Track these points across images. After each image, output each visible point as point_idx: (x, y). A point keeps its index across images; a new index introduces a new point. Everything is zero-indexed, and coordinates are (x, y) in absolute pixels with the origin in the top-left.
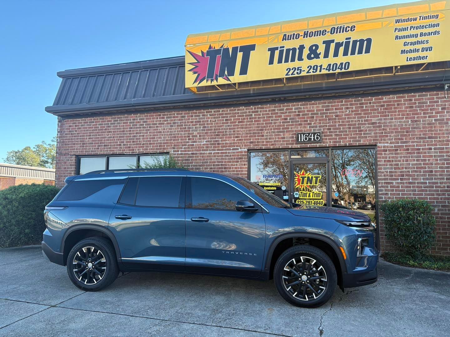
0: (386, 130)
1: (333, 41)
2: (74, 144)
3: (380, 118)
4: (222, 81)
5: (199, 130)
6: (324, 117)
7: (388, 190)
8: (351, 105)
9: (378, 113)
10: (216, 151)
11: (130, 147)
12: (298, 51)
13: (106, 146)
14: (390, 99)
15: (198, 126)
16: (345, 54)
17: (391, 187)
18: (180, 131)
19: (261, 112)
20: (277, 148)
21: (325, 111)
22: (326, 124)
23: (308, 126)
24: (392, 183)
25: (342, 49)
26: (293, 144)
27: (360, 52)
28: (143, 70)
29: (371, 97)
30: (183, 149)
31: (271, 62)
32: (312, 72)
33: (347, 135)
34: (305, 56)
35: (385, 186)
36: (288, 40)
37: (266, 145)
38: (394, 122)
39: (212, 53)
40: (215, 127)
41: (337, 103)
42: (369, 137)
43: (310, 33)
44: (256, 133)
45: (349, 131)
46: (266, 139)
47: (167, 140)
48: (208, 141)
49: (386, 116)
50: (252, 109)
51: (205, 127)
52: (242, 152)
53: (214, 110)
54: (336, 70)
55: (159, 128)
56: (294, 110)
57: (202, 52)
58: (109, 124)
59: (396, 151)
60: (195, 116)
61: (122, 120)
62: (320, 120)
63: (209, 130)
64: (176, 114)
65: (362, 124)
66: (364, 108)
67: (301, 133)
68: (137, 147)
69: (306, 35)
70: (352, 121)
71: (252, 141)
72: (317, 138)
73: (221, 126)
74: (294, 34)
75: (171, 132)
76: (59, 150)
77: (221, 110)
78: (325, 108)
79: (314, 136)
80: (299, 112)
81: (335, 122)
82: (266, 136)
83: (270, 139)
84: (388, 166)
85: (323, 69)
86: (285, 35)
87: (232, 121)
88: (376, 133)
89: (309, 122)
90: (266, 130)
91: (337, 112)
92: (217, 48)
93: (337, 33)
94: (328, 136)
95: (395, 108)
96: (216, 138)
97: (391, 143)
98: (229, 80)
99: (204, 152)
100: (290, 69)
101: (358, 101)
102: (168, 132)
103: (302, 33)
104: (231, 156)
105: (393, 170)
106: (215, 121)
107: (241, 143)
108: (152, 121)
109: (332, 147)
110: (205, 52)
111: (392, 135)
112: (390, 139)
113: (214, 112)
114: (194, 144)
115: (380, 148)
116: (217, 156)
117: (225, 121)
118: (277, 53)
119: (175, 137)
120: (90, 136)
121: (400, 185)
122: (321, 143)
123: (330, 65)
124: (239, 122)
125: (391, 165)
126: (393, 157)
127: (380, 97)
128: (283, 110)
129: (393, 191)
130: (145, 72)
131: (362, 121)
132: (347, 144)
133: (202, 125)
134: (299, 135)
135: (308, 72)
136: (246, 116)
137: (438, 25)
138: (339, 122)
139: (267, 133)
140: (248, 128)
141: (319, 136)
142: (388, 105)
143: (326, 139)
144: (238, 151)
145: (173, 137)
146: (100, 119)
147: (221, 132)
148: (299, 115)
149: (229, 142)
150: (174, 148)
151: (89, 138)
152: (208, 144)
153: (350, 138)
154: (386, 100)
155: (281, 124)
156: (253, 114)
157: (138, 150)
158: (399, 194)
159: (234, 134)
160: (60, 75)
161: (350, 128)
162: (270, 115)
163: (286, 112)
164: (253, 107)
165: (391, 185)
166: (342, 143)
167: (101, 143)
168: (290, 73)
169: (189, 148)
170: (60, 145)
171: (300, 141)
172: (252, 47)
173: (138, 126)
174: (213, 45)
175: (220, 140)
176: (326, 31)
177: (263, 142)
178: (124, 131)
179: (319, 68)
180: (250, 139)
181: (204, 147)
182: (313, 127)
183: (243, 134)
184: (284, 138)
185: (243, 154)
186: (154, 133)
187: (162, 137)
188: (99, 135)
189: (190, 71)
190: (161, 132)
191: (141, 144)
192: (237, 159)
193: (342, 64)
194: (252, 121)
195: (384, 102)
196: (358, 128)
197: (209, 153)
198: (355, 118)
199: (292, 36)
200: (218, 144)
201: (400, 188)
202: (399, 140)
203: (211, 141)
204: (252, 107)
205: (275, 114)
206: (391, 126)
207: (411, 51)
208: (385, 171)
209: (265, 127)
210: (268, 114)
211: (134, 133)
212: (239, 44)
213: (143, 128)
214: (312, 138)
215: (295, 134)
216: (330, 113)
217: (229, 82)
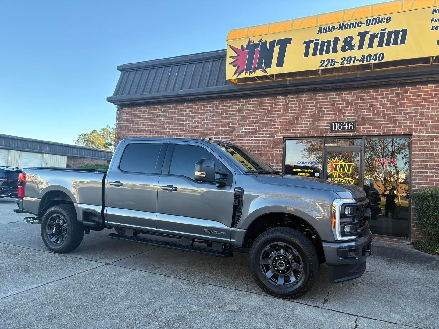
0: (422, 119)
1: (368, 33)
2: (130, 130)
3: (416, 107)
4: (259, 73)
5: (239, 119)
6: (359, 106)
7: (422, 180)
8: (386, 94)
9: (415, 102)
10: (253, 138)
11: (177, 134)
12: (332, 43)
13: (157, 132)
14: (427, 89)
15: (237, 114)
16: (380, 45)
17: (425, 176)
18: (221, 120)
19: (297, 101)
20: (312, 136)
21: (359, 101)
22: (360, 113)
23: (343, 115)
24: (427, 173)
25: (376, 41)
26: (327, 132)
27: (395, 43)
28: (190, 63)
29: (408, 86)
30: (223, 136)
31: (306, 55)
32: (345, 63)
33: (381, 124)
34: (339, 48)
35: (418, 175)
36: (323, 32)
37: (301, 133)
38: (431, 112)
39: (252, 47)
40: (253, 115)
41: (372, 93)
42: (404, 126)
43: (345, 25)
44: (291, 122)
45: (384, 121)
46: (302, 127)
47: (209, 128)
48: (246, 129)
49: (422, 105)
50: (289, 98)
51: (244, 116)
52: (277, 139)
53: (253, 100)
54: (370, 61)
55: (203, 117)
56: (329, 100)
57: (242, 46)
58: (159, 112)
59: (431, 141)
60: (235, 105)
61: (171, 109)
62: (354, 110)
63: (247, 118)
64: (218, 104)
65: (397, 114)
66: (400, 98)
67: (335, 121)
68: (183, 134)
69: (341, 27)
70: (387, 111)
71: (287, 129)
72: (351, 127)
73: (259, 115)
74: (329, 27)
75: (213, 120)
76: (117, 135)
77: (259, 100)
78: (359, 98)
79: (348, 125)
80: (334, 101)
81: (370, 112)
82: (301, 124)
83: (305, 127)
84: (423, 156)
85: (357, 60)
86: (321, 28)
87: (270, 110)
88: (412, 123)
89: (343, 111)
90: (301, 118)
91: (372, 102)
92: (256, 42)
93: (372, 24)
94: (362, 126)
95: (432, 98)
96: (253, 126)
97: (426, 133)
98: (266, 72)
99: (242, 139)
100: (324, 61)
101: (394, 90)
102: (211, 120)
103: (337, 26)
104: (267, 143)
105: (428, 160)
106: (254, 110)
107: (277, 131)
108: (196, 110)
109: (365, 136)
110: (245, 45)
111: (429, 124)
112: (426, 129)
113: (253, 101)
114: (234, 131)
115: (415, 137)
116: (254, 143)
117: (262, 110)
118: (312, 46)
119: (217, 125)
120: (143, 123)
121: (435, 175)
122: (355, 132)
123: (364, 56)
124: (276, 111)
125: (426, 154)
126: (428, 147)
127: (417, 86)
128: (318, 99)
129: (427, 180)
130: (191, 64)
131: (397, 111)
132: (381, 133)
133: (242, 113)
134: (334, 124)
135: (341, 64)
136: (283, 105)
138: (374, 112)
139: (302, 121)
140: (284, 116)
141: (353, 125)
142: (425, 95)
143: (360, 128)
144: (274, 138)
145: (215, 125)
146: (152, 108)
147: (258, 120)
148: (333, 105)
149: (265, 130)
150: (215, 135)
151: (143, 125)
152: (246, 132)
153: (385, 127)
154: (423, 89)
155: (317, 113)
156: (290, 103)
157: (184, 136)
158: (433, 184)
159: (271, 122)
160: (120, 68)
161: (384, 118)
162: (306, 105)
163: (321, 102)
164: (290, 97)
165: (425, 174)
166: (375, 132)
167: (152, 130)
168: (324, 65)
169: (229, 135)
170: (118, 130)
171: (334, 129)
172: (289, 41)
173: (185, 115)
174: (252, 40)
175: (257, 128)
176: (361, 22)
177: (298, 130)
178: (172, 119)
179: (353, 59)
180: (286, 128)
181: (242, 135)
182: (347, 116)
183: (279, 123)
184: (319, 126)
185: (279, 141)
186: (198, 121)
187: (205, 125)
188: (151, 122)
189: (230, 64)
190: (204, 120)
191: (186, 131)
193: (376, 55)
194: (288, 110)
195: (421, 92)
196: (393, 117)
197: (247, 140)
198: (390, 107)
199: (328, 28)
200: (256, 131)
201: (435, 178)
202: (435, 130)
203: (249, 129)
204: (288, 96)
205: (311, 103)
206: (428, 115)
208: (420, 161)
209: (300, 116)
210: (304, 103)
211: (181, 121)
212: (276, 38)
213: (189, 116)
214: (346, 127)
215: (329, 123)
216: (365, 103)
217: (266, 74)
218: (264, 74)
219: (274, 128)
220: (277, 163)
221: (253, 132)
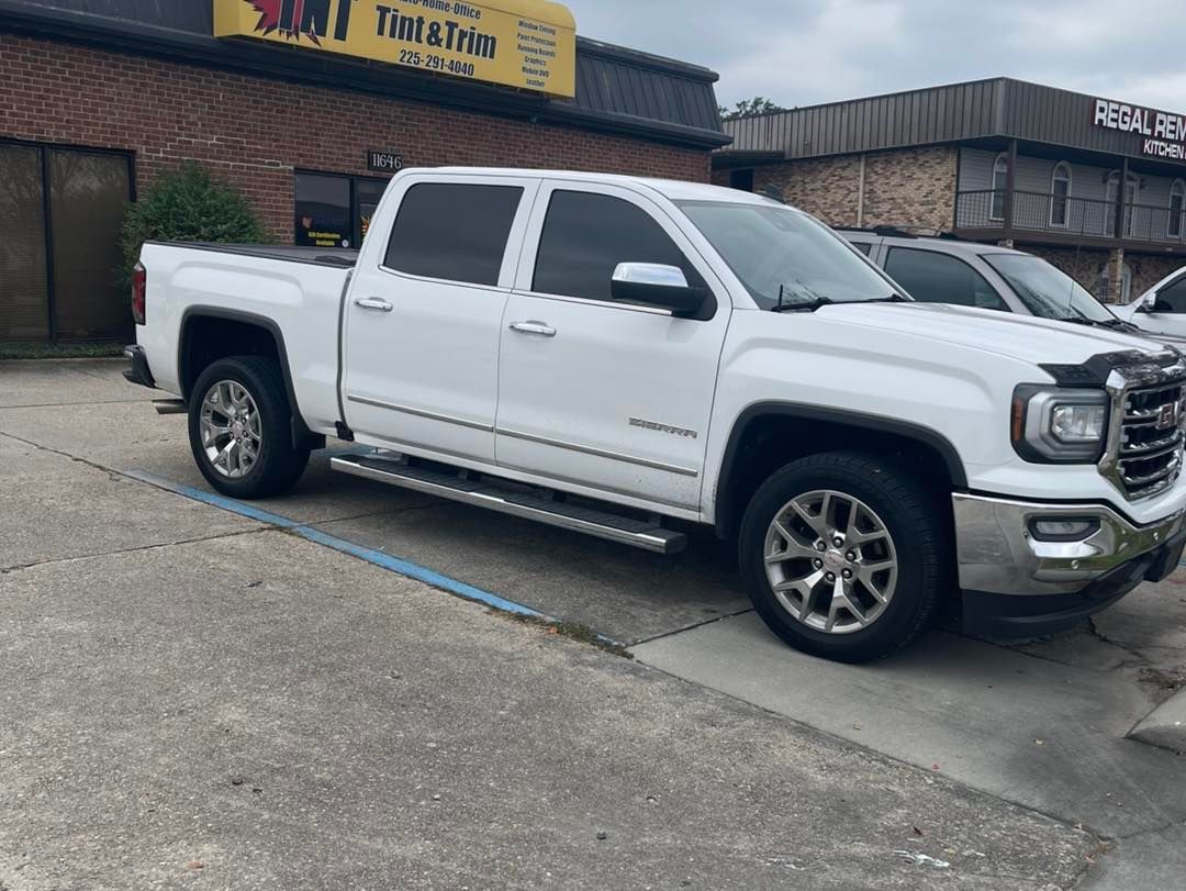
1: (456, 25)
3: (466, 146)
4: (304, 40)
5: (202, 113)
6: (404, 130)
8: (436, 118)
9: (465, 138)
10: (237, 162)
11: (30, 124)
12: (415, 24)
14: (477, 120)
15: (197, 102)
16: (470, 51)
18: (157, 106)
19: (313, 99)
20: (341, 172)
21: (404, 121)
22: (407, 142)
23: (383, 141)
25: (466, 41)
26: (363, 168)
27: (485, 54)
29: (458, 111)
30: (168, 149)
31: (381, 32)
32: (432, 66)
34: (424, 37)
37: (325, 164)
38: (481, 156)
40: (234, 111)
41: (420, 111)
44: (307, 139)
46: (324, 152)
47: (129, 122)
48: (222, 140)
49: (472, 144)
50: (299, 90)
51: (212, 108)
52: (284, 171)
53: (229, 75)
54: (458, 71)
55: (106, 89)
56: (363, 108)
60: (191, 79)
62: (398, 135)
63: (221, 115)
64: (145, 65)
65: (449, 152)
66: (450, 127)
67: (376, 151)
68: (50, 126)
71: (301, 152)
72: (398, 165)
73: (245, 112)
75: (136, 104)
77: (243, 79)
78: (404, 116)
79: (393, 161)
80: (370, 113)
81: (418, 142)
82: (324, 147)
83: (330, 153)
85: (445, 65)
87: (266, 106)
89: (384, 135)
90: (323, 135)
91: (418, 126)
93: (461, 14)
95: (482, 135)
96: (235, 136)
98: (317, 42)
99: (213, 161)
100: (405, 52)
101: (444, 113)
102: (130, 102)
104: (265, 176)
106: (233, 99)
107: (283, 154)
108: (86, 68)
113: (230, 78)
114: (193, 140)
116: (240, 174)
117: (251, 104)
118: (389, 17)
119: (148, 118)
123: (452, 61)
124: (277, 111)
127: (468, 114)
128: (347, 104)
131: (448, 147)
133: (208, 101)
134: (374, 155)
135: (427, 65)
136: (290, 101)
137: (553, 44)
138: (422, 143)
139: (325, 141)
140: (294, 126)
141: (400, 161)
142: (474, 129)
144: (278, 168)
145: (143, 117)
147: (245, 125)
149: (260, 148)
150: (146, 143)
152: (221, 146)
154: (473, 120)
155: (346, 129)
157: (56, 133)
159: (271, 134)
161: (434, 155)
162: (329, 110)
163: (352, 110)
164: (302, 88)
168: (405, 59)
169: (181, 148)
171: (375, 165)
173: (49, 73)
175: (244, 140)
176: (449, 5)
178: (27, 81)
179: (440, 63)
180: (298, 149)
181: (213, 151)
182: (390, 144)
183: (286, 137)
184: (350, 155)
185: (287, 175)
186: (94, 97)
187: (116, 112)
189: (248, 1)
190: (112, 100)
191: (60, 120)
192: (276, 183)
193: (465, 65)
194: (300, 115)
195: (471, 123)
197: (225, 166)
200: (242, 148)
203: (227, 140)
204: (299, 86)
205: (336, 108)
207: (530, 71)
209: (320, 129)
210: (326, 106)
211: (38, 90)
213: (64, 79)
214: (391, 163)
215: (366, 152)
216: (411, 125)
217: (317, 47)
218: (313, 45)
219: (276, 146)
220: (286, 220)
221: (236, 148)
